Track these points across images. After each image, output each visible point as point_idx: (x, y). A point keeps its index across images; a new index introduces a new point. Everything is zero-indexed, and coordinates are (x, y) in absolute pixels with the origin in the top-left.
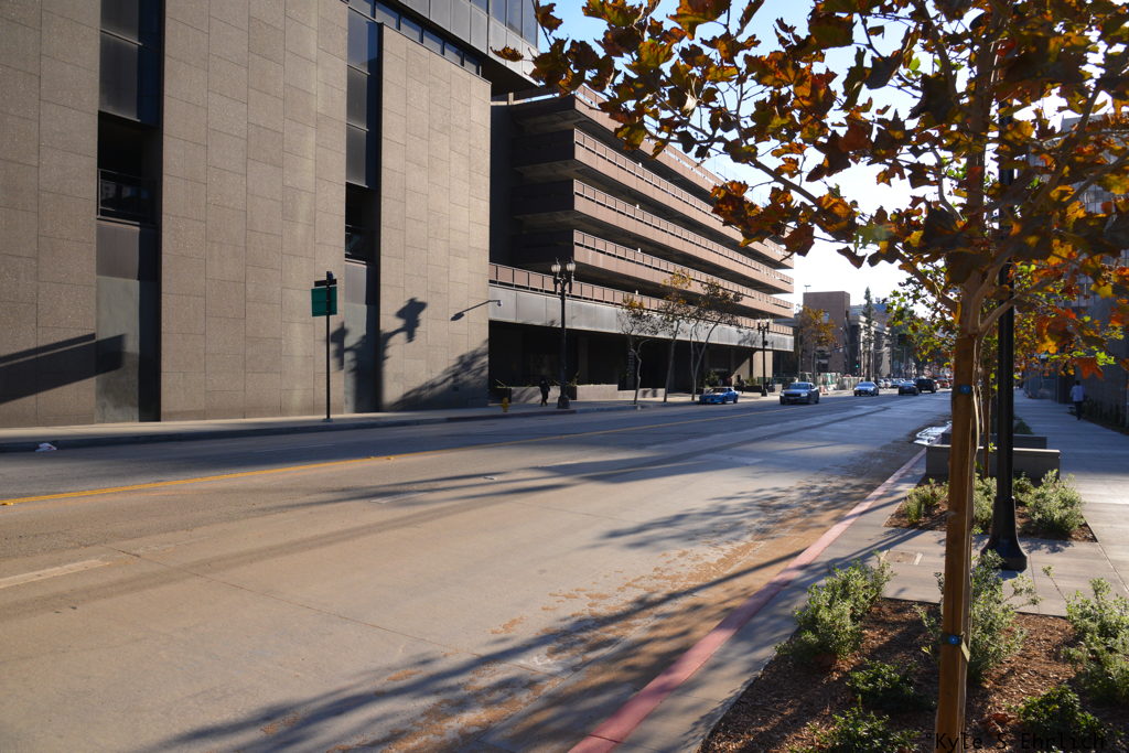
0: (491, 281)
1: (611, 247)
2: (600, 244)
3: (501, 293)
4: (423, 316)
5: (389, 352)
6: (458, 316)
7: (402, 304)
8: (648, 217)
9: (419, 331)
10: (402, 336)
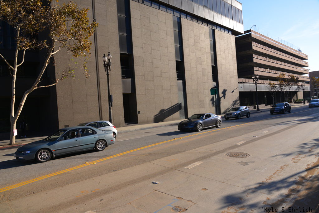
0: (239, 82)
1: (262, 69)
2: (260, 69)
3: (241, 85)
4: (226, 93)
5: (221, 101)
6: (233, 92)
7: (223, 91)
8: (270, 60)
9: (226, 96)
10: (223, 98)
